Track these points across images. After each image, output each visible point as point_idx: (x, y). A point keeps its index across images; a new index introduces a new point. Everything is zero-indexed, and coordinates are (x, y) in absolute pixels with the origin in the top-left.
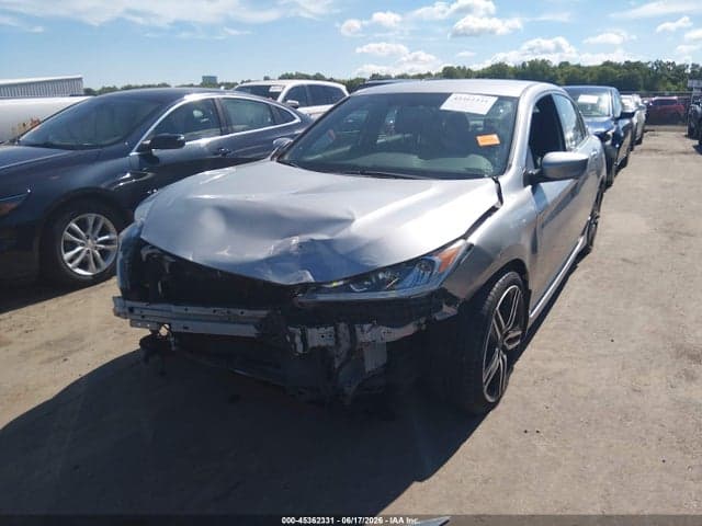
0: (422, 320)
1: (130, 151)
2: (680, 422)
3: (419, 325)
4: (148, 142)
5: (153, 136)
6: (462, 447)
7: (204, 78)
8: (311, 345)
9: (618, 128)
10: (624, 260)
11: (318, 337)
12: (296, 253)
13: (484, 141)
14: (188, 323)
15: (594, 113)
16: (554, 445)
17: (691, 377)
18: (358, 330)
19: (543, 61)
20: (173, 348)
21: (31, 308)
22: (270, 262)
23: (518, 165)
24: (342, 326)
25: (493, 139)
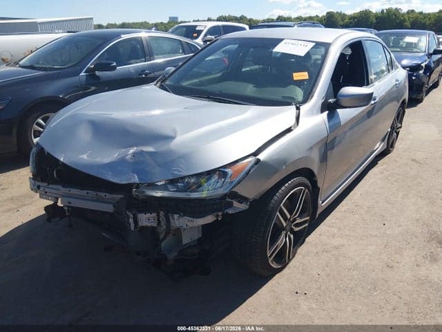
0: (220, 213)
1: (81, 72)
2: (415, 296)
3: (218, 216)
4: (92, 66)
5: (96, 62)
6: (247, 301)
7: (170, 18)
8: (140, 224)
9: (430, 62)
10: (413, 160)
11: (146, 220)
12: (130, 160)
13: (298, 76)
14: (72, 200)
15: (415, 50)
16: (314, 306)
17: (434, 259)
18: (171, 218)
19: (396, 9)
20: (67, 214)
21: (11, 173)
22: (111, 166)
23: (318, 96)
24: (162, 213)
25: (304, 76)
